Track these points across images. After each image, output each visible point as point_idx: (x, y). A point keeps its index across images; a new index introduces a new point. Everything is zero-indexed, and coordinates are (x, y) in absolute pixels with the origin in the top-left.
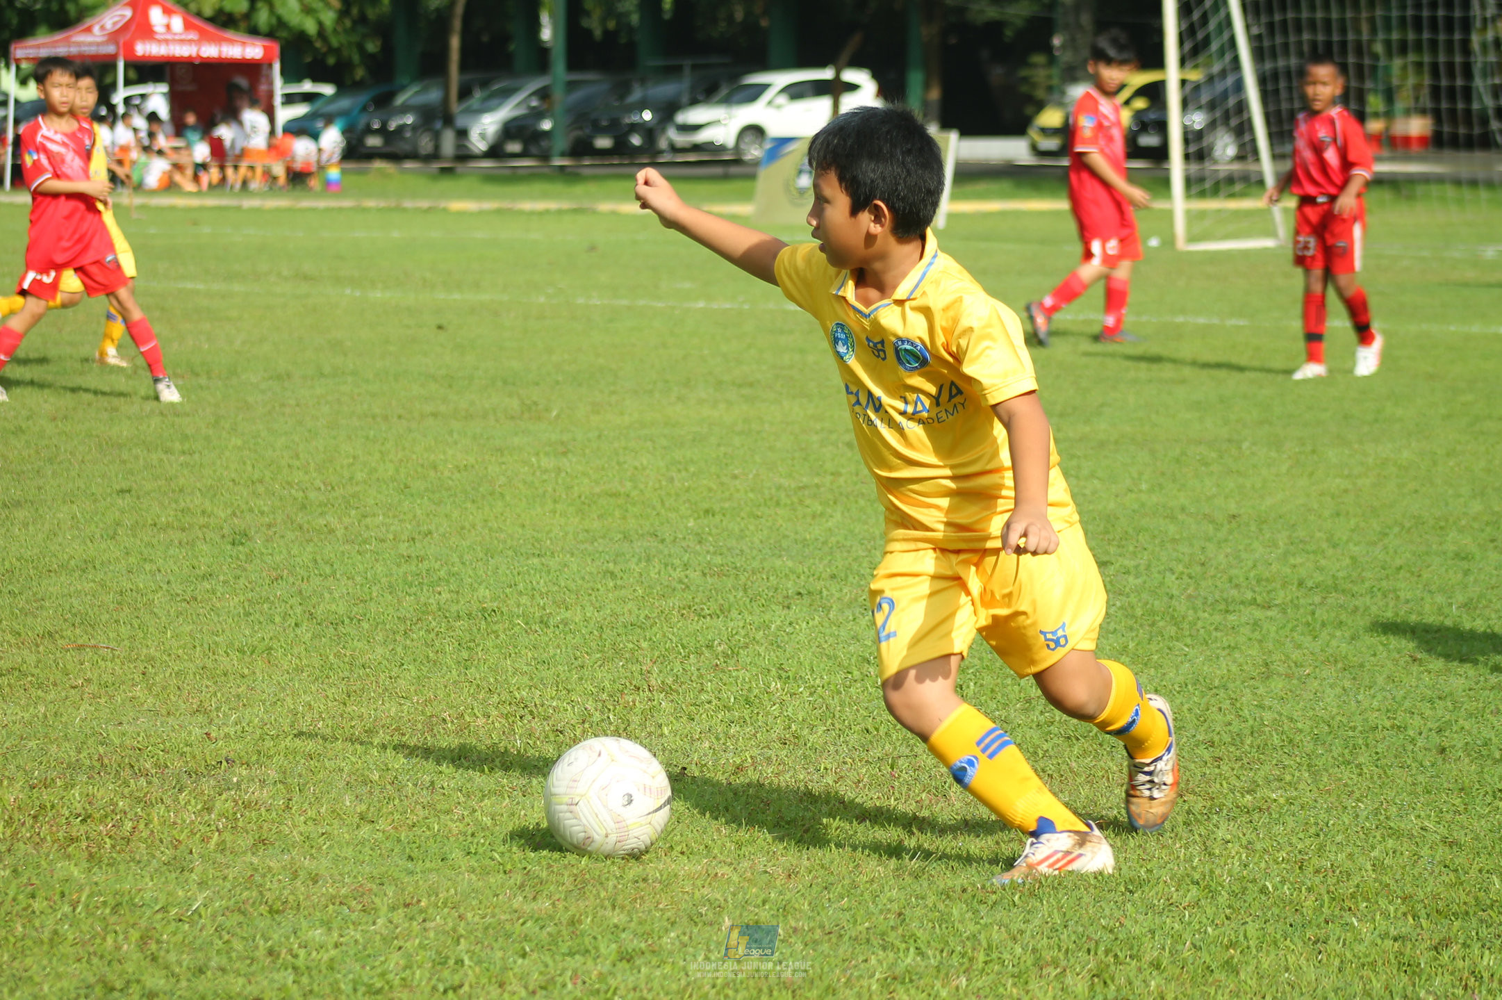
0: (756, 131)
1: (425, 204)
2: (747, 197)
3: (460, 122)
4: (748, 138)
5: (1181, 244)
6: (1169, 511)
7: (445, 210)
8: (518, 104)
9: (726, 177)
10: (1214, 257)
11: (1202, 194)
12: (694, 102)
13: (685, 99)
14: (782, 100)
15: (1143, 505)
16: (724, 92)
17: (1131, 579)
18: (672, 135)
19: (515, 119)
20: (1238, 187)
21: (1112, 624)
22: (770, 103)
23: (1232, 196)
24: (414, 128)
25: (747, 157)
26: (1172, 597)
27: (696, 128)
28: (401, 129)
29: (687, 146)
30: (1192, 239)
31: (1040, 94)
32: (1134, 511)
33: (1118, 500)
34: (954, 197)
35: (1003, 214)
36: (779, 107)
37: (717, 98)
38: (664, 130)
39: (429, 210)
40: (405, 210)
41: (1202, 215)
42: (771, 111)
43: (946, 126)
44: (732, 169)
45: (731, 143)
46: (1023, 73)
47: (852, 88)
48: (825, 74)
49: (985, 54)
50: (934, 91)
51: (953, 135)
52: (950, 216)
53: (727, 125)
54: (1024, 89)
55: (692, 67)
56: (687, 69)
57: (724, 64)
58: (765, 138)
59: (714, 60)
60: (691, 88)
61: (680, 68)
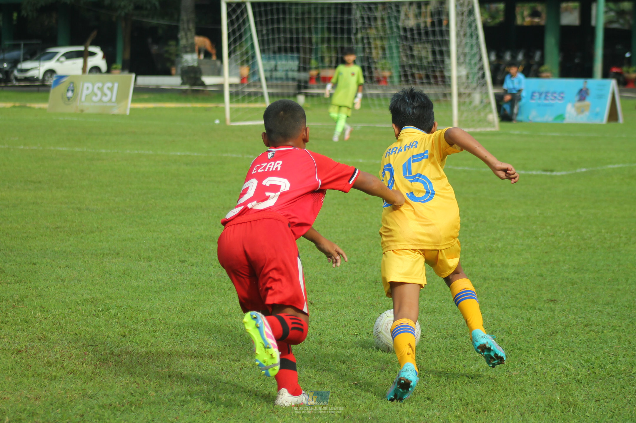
0: (51, 72)
2: (46, 100)
4: (49, 75)
5: (228, 123)
6: (212, 238)
9: (38, 91)
10: (241, 128)
11: (238, 101)
12: (25, 60)
13: (22, 58)
14: (63, 59)
15: (202, 236)
16: (38, 55)
17: (194, 268)
18: (16, 73)
20: (253, 98)
21: (185, 287)
22: (58, 60)
23: (250, 102)
25: (47, 83)
26: (211, 276)
27: (26, 71)
29: (23, 78)
30: (233, 120)
31: (173, 58)
32: (198, 238)
33: (192, 234)
34: (133, 101)
35: (155, 109)
36: (62, 62)
37: (35, 58)
38: (12, 71)
41: (238, 110)
42: (58, 64)
43: (131, 71)
44: (41, 89)
45: (41, 77)
46: (166, 48)
47: (93, 54)
48: (81, 48)
49: (150, 40)
50: (127, 56)
51: (133, 76)
52: (132, 109)
53: (39, 70)
54: (166, 55)
55: (25, 45)
56: (22, 45)
57: (39, 44)
58: (55, 75)
59: (34, 42)
60: (24, 54)
61: (19, 45)
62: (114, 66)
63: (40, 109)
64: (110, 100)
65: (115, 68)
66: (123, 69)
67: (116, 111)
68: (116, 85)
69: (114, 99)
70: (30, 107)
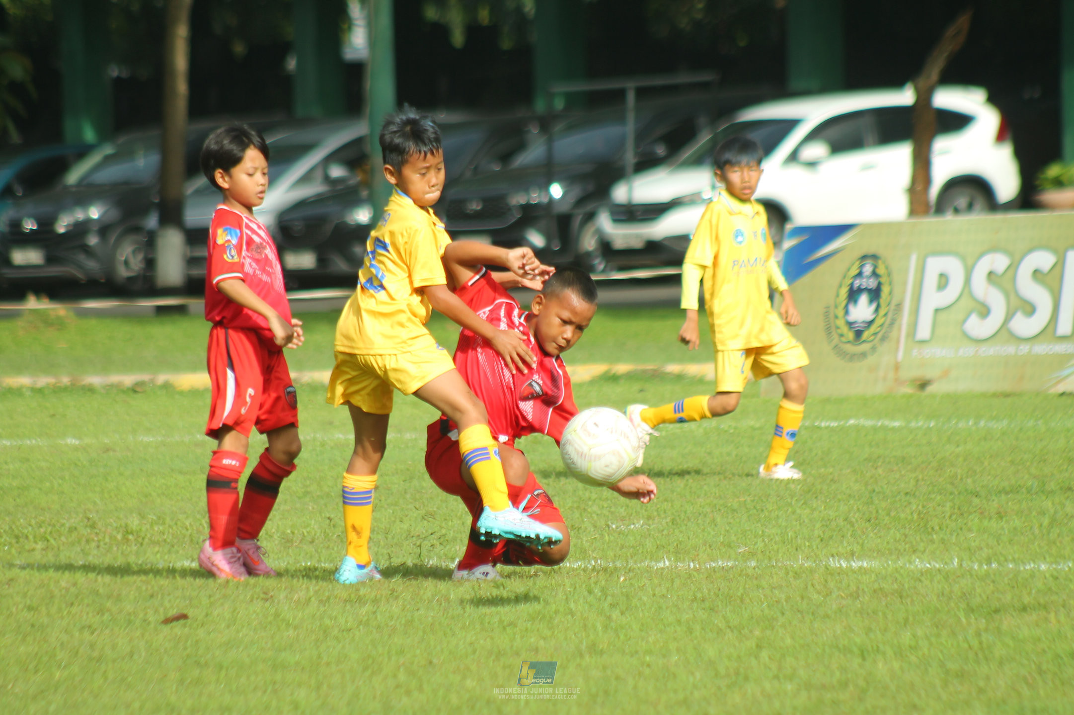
1: (128, 380)
3: (194, 216)
7: (167, 386)
8: (305, 179)
13: (630, 158)
14: (817, 150)
18: (605, 223)
19: (301, 204)
22: (793, 157)
24: (104, 229)
27: (656, 211)
28: (80, 229)
29: (638, 244)
36: (812, 164)
37: (689, 152)
38: (590, 217)
39: (135, 389)
40: (90, 390)
42: (796, 171)
47: (957, 121)
48: (905, 97)
55: (641, 93)
56: (631, 97)
57: (704, 86)
58: (789, 227)
59: (683, 78)
60: (640, 137)
61: (618, 96)
62: (1054, 171)
64: (1049, 330)
65: (1059, 183)
70: (679, 378)
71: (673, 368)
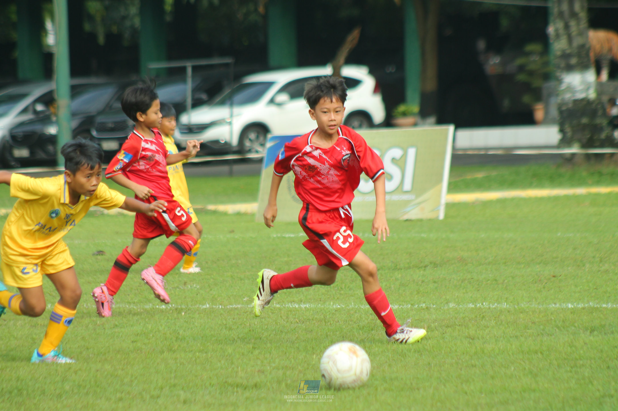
0: (259, 128)
4: (252, 136)
9: (231, 174)
12: (197, 104)
13: (189, 101)
14: (283, 97)
16: (227, 91)
22: (272, 101)
25: (252, 156)
27: (202, 128)
31: (537, 82)
34: (453, 188)
35: (502, 202)
36: (280, 105)
37: (218, 99)
42: (273, 109)
43: (441, 121)
44: (237, 168)
45: (235, 141)
46: (519, 61)
47: (354, 83)
48: (327, 71)
49: (481, 45)
50: (431, 85)
51: (451, 128)
52: (449, 206)
53: (230, 123)
54: (522, 77)
55: (195, 69)
56: (189, 71)
57: (226, 65)
58: (269, 136)
59: (216, 61)
60: (195, 90)
61: (183, 70)
62: (402, 108)
63: (239, 214)
64: (400, 188)
65: (404, 114)
66: (424, 114)
67: (414, 214)
68: (412, 152)
69: (407, 186)
70: (214, 212)
71: (211, 207)
